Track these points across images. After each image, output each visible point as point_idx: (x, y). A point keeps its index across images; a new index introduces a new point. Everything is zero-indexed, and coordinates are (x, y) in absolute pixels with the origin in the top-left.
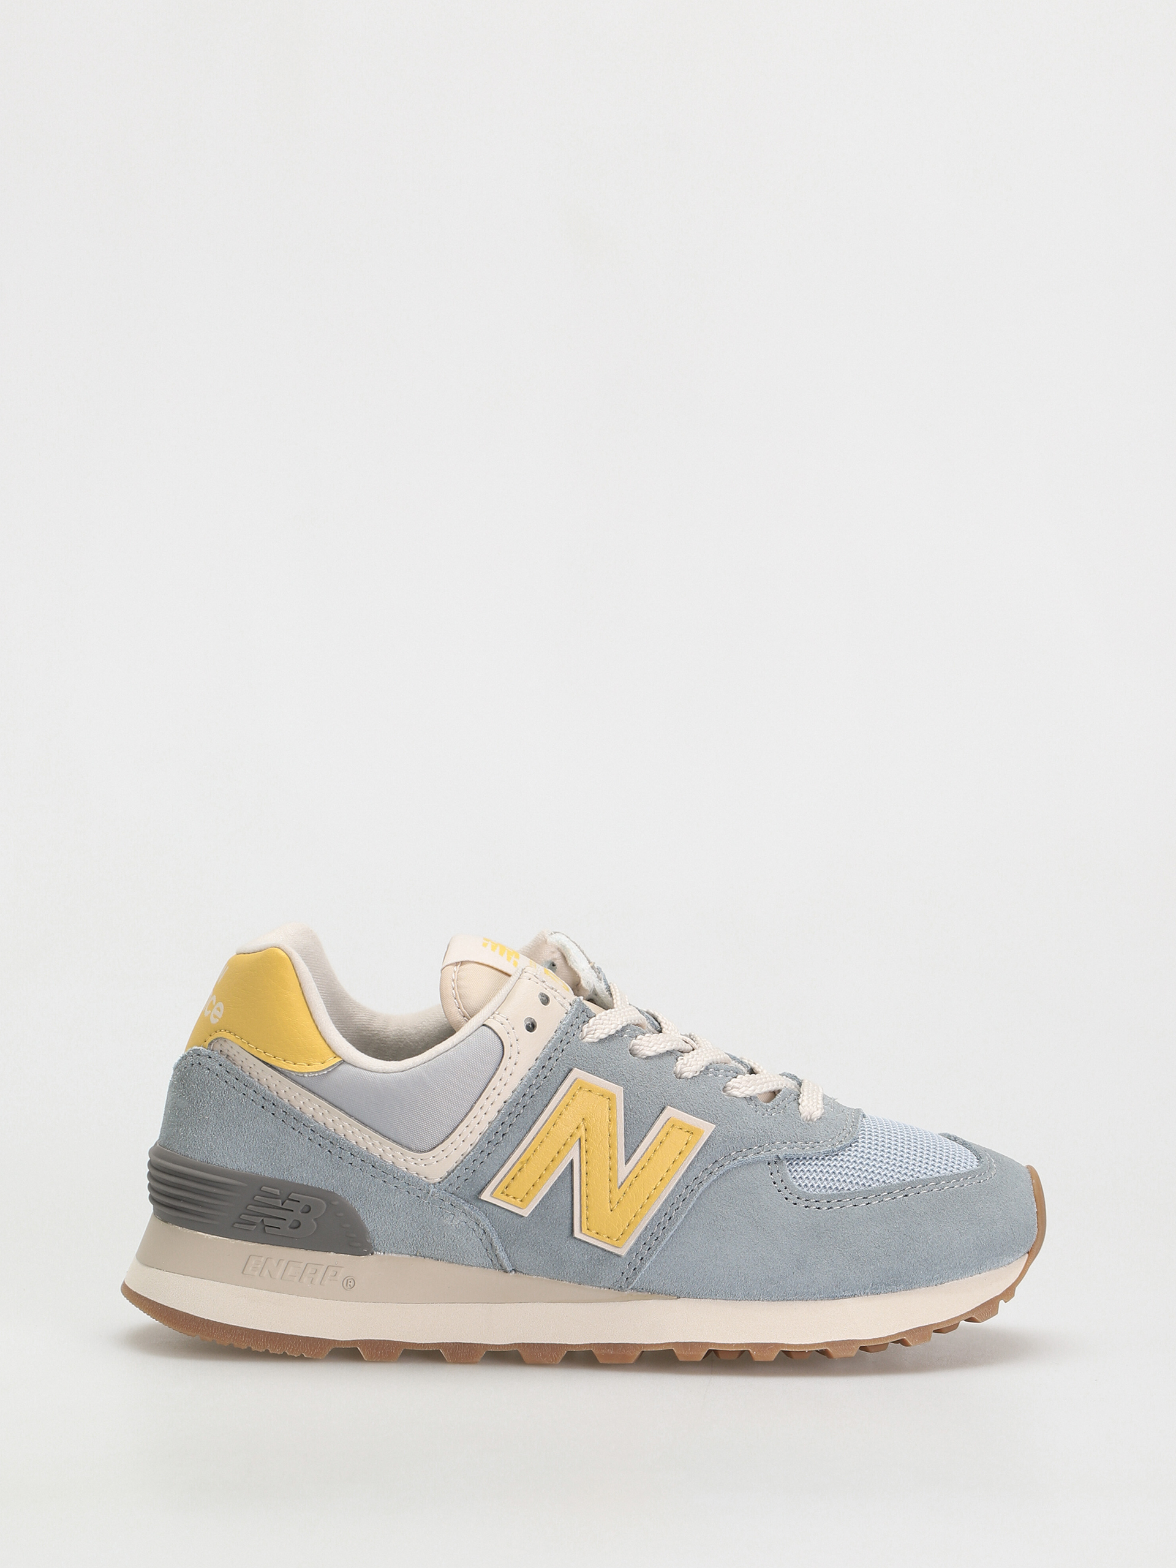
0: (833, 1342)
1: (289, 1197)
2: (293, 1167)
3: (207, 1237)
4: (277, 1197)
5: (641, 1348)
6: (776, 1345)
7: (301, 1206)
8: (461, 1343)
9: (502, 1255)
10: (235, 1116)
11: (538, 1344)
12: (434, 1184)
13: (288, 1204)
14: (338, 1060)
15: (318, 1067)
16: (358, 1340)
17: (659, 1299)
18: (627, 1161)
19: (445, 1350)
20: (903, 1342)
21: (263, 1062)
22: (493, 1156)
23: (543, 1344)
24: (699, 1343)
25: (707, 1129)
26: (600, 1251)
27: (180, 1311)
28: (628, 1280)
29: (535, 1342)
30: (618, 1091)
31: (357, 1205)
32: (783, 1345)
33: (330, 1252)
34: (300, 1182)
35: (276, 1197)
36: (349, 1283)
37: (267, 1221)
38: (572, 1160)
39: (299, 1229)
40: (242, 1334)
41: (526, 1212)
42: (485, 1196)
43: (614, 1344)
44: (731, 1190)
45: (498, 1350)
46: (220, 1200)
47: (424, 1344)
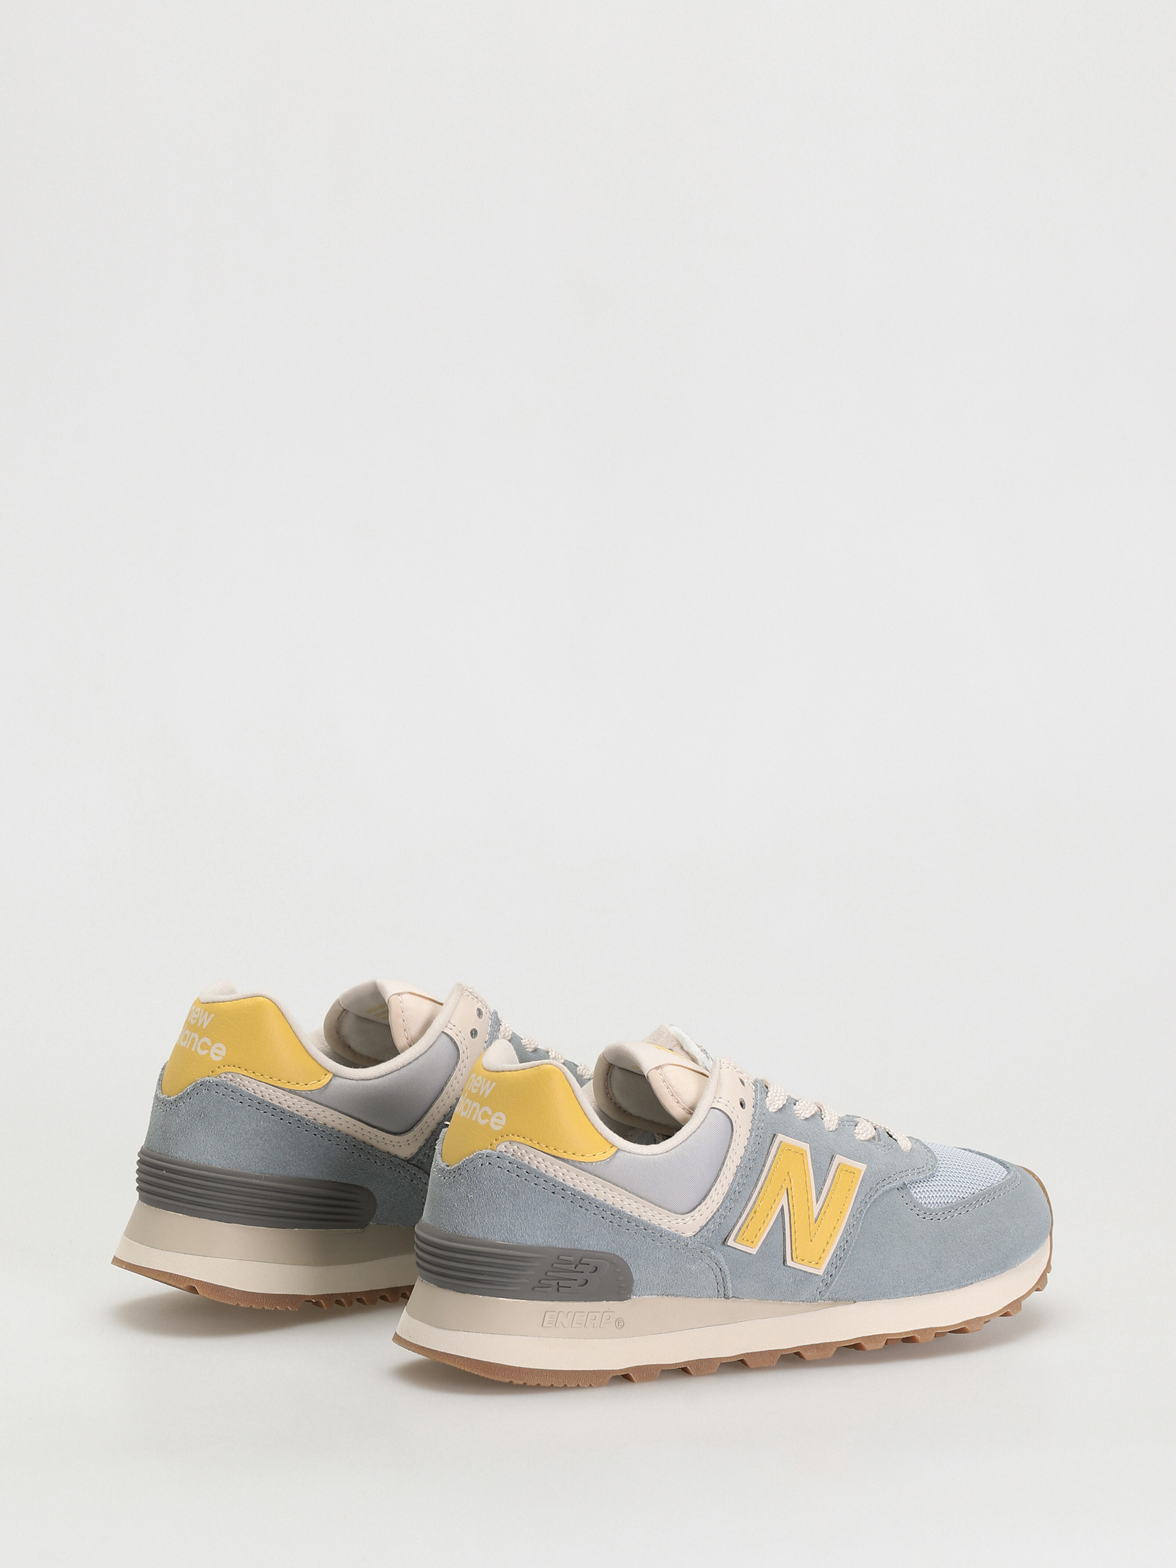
0: (968, 1321)
1: (581, 1262)
2: (582, 1238)
3: (508, 1301)
4: (571, 1263)
5: (837, 1345)
6: (932, 1329)
7: (591, 1268)
8: (702, 1359)
9: (730, 1285)
10: (530, 1202)
11: (758, 1352)
12: (690, 1237)
13: (580, 1268)
14: (614, 1150)
15: (600, 1157)
16: (630, 1368)
17: (841, 1305)
18: (817, 1201)
19: (691, 1367)
20: (1006, 1315)
21: (554, 1156)
22: (733, 1210)
23: (762, 1352)
24: (879, 1335)
25: (862, 1167)
26: (802, 1274)
27: (495, 1363)
28: (821, 1293)
29: (756, 1351)
30: (806, 1147)
31: (630, 1262)
32: (936, 1328)
33: (603, 1301)
34: (588, 1249)
35: (569, 1263)
36: (620, 1323)
37: (562, 1283)
38: (783, 1206)
39: (587, 1284)
40: (547, 1375)
41: (754, 1251)
42: (730, 1242)
43: (816, 1344)
44: (881, 1213)
45: (729, 1361)
46: (519, 1270)
47: (676, 1364)
